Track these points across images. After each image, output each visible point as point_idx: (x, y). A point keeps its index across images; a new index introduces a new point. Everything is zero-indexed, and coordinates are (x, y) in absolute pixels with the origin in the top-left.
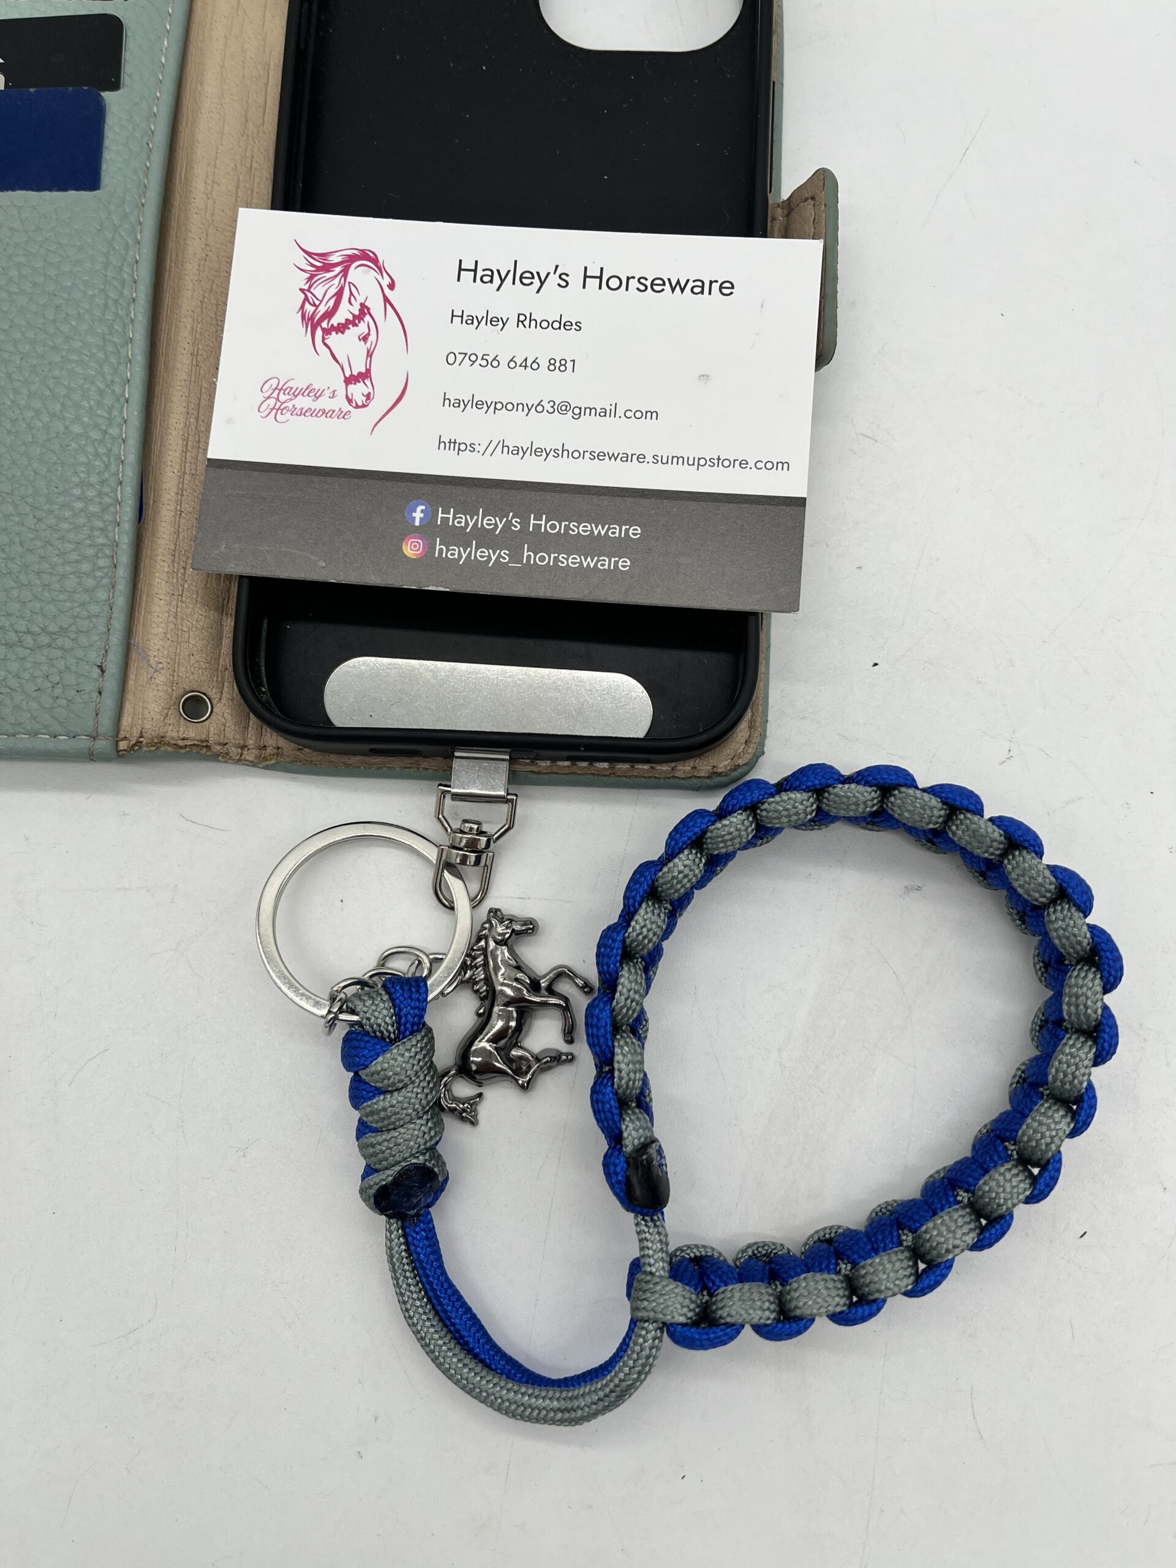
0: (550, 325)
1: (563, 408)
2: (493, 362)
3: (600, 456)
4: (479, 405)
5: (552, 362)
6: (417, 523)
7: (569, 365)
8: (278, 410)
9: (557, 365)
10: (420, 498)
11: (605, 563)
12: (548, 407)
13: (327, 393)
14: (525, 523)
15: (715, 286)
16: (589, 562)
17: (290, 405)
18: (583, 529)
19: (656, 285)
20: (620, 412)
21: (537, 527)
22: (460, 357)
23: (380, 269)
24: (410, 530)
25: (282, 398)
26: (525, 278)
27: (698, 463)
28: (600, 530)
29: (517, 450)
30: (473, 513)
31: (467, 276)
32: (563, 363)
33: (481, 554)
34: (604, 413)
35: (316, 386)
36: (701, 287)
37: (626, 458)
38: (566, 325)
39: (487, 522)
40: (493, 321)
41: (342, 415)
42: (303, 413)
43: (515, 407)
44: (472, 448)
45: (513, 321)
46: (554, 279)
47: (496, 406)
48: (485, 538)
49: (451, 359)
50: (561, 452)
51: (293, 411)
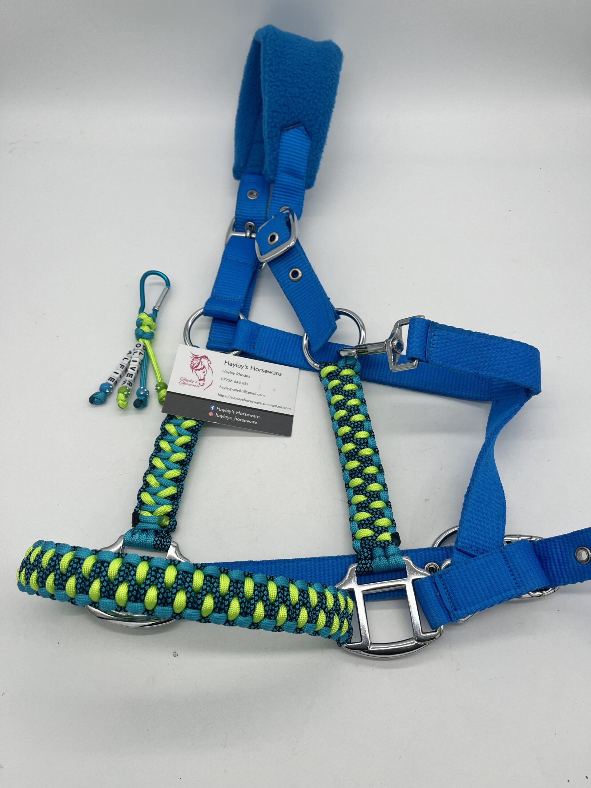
0: (243, 376)
1: (245, 392)
2: (231, 381)
3: (252, 402)
4: (227, 389)
5: (243, 383)
6: (212, 409)
7: (247, 384)
8: (184, 383)
9: (244, 383)
10: (213, 405)
11: (252, 422)
12: (242, 391)
13: (195, 382)
14: (235, 412)
15: (278, 374)
16: (248, 421)
17: (186, 383)
18: (248, 415)
19: (266, 372)
20: (257, 394)
21: (238, 413)
22: (224, 379)
23: (208, 360)
24: (211, 411)
25: (185, 381)
26: (239, 366)
27: (272, 406)
28: (251, 416)
29: (235, 398)
30: (225, 409)
31: (227, 364)
32: (245, 384)
33: (226, 417)
34: (253, 394)
35: (192, 380)
36: (274, 373)
37: (257, 403)
38: (247, 376)
39: (227, 411)
40: (232, 373)
41: (198, 386)
42: (189, 385)
43: (235, 390)
44: (225, 397)
45: (236, 374)
46: (245, 367)
47: (231, 389)
48: (227, 414)
49: (222, 379)
50: (244, 400)
51: (187, 384)
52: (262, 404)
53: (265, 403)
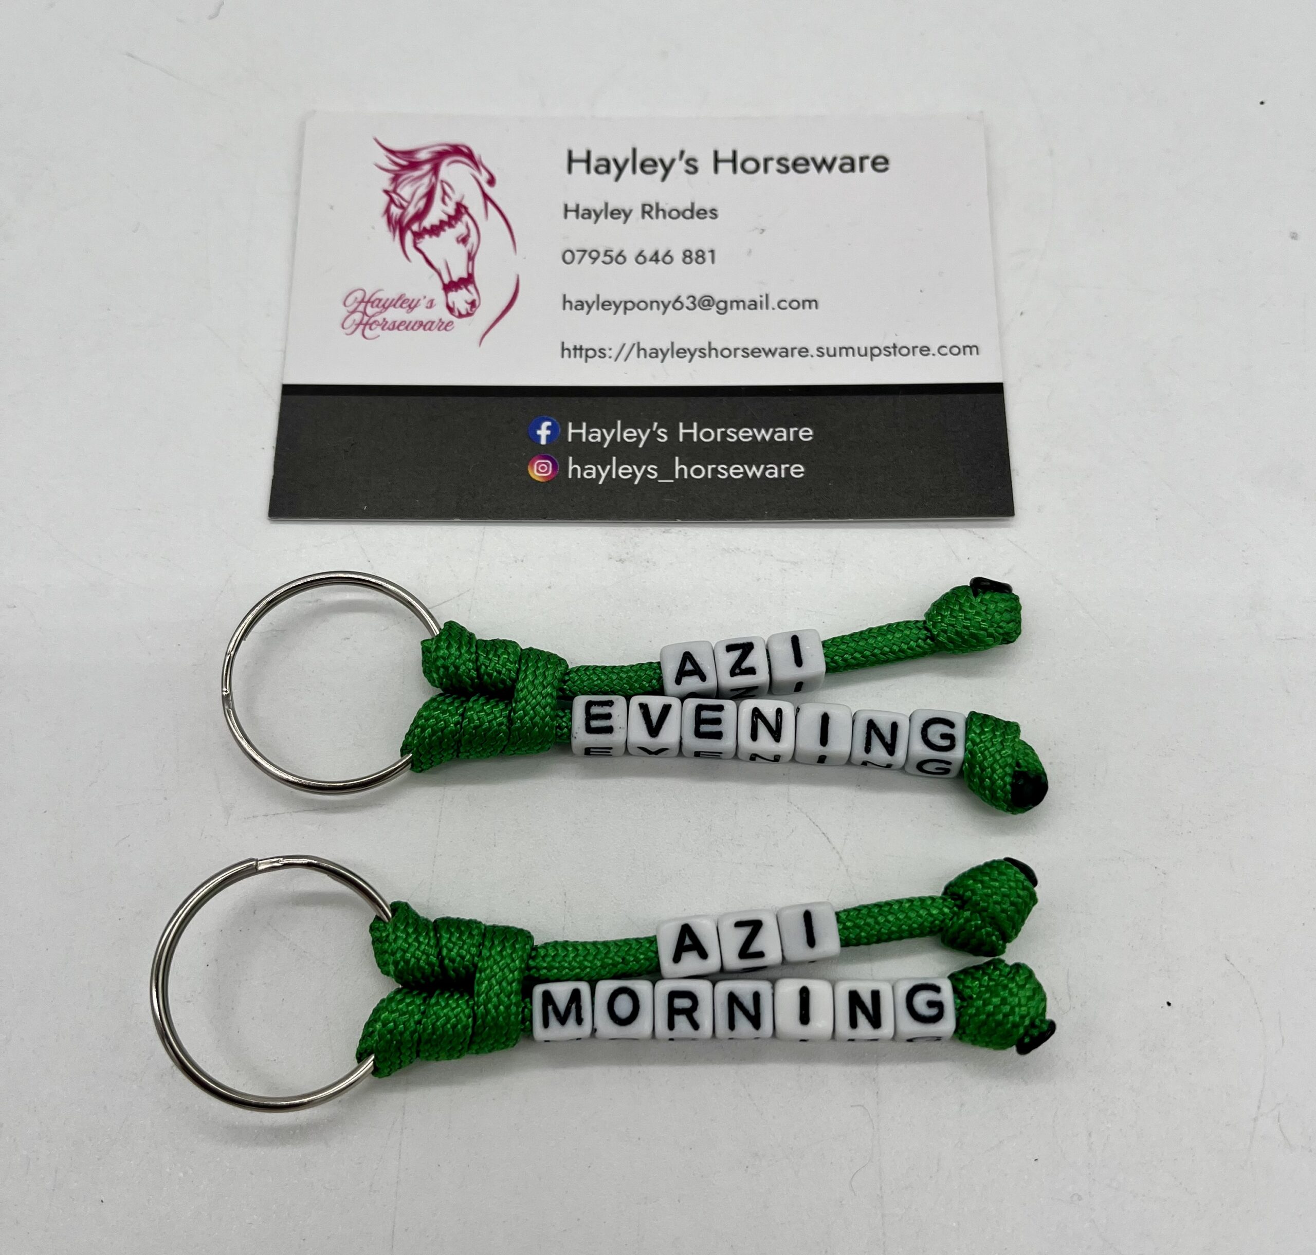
6: (543, 441)
23: (477, 164)
27: (872, 353)
28: (763, 435)
29: (655, 353)
30: (610, 426)
31: (579, 167)
32: (701, 254)
33: (623, 472)
34: (754, 305)
35: (409, 295)
36: (850, 165)
37: (786, 353)
38: (701, 214)
39: (628, 435)
40: (615, 214)
41: (445, 326)
42: (395, 326)
43: (650, 305)
44: (602, 353)
45: (637, 212)
46: (680, 167)
47: (627, 306)
49: (568, 257)
50: (708, 351)
51: (384, 325)
52: (813, 351)
53: (833, 343)
